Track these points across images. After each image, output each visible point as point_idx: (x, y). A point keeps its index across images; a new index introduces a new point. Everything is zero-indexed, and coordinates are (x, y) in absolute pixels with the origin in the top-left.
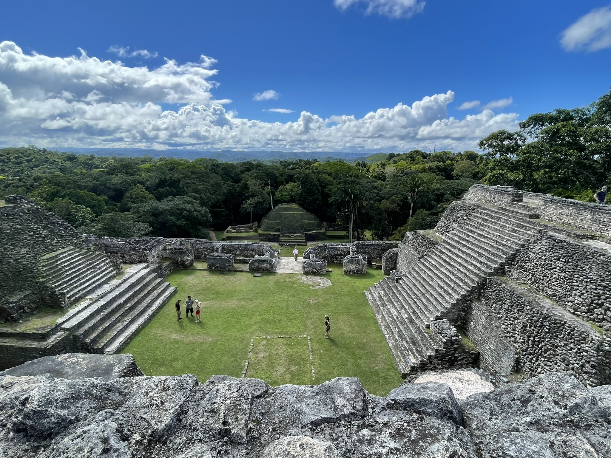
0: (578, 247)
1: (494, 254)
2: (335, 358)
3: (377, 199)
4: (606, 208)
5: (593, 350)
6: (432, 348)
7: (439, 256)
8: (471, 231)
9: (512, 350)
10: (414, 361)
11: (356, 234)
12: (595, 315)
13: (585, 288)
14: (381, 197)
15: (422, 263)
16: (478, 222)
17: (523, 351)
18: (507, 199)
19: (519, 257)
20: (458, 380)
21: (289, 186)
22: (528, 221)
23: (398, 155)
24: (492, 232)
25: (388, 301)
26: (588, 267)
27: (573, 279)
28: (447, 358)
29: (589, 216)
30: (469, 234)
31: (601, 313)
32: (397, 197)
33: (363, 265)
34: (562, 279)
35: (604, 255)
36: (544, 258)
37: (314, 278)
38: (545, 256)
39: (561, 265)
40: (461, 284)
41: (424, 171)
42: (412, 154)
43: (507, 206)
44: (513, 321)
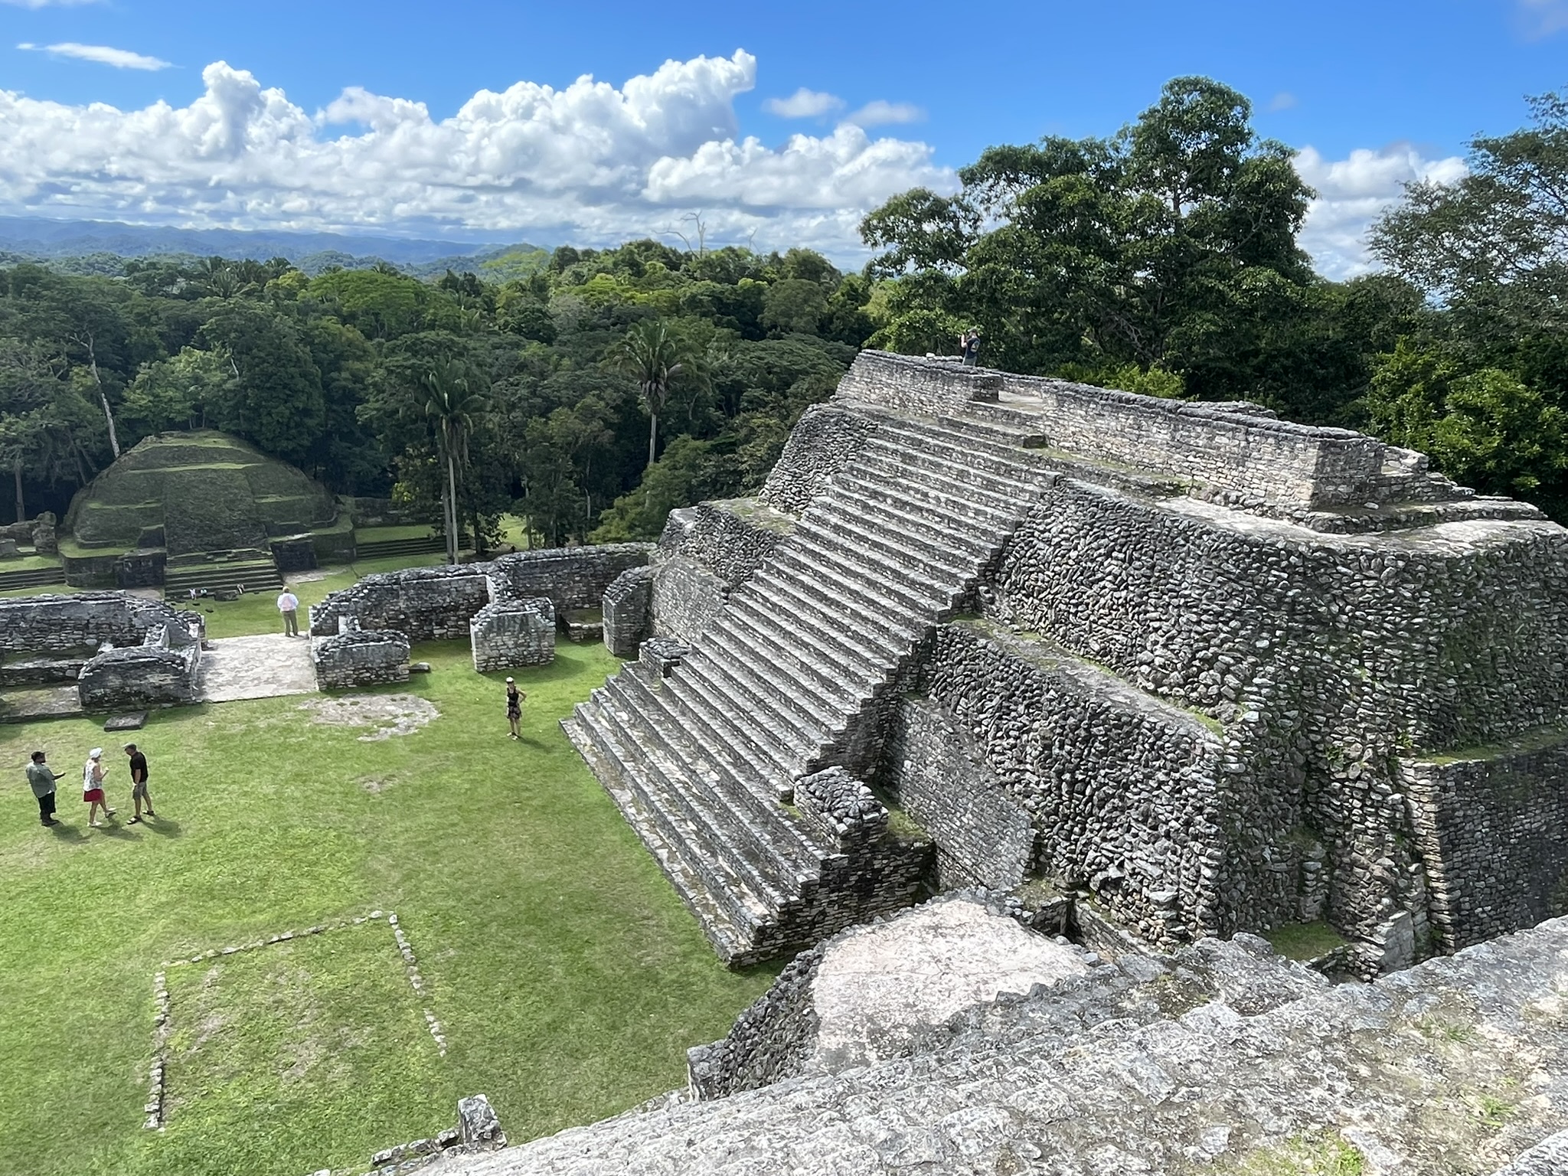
0: (1151, 517)
1: (946, 557)
2: (502, 963)
3: (532, 406)
4: (1200, 412)
5: (1207, 777)
6: (811, 860)
7: (791, 579)
8: (875, 494)
9: (1023, 819)
10: (761, 909)
11: (471, 531)
12: (1202, 689)
13: (1177, 621)
14: (546, 399)
15: (738, 603)
16: (891, 466)
17: (1048, 815)
18: (960, 394)
19: (1013, 559)
20: (932, 932)
21: (183, 364)
22: (1022, 455)
23: (588, 254)
24: (932, 493)
25: (647, 740)
26: (1177, 567)
27: (1145, 603)
28: (853, 879)
29: (1164, 436)
30: (872, 503)
31: (1215, 682)
32: (600, 398)
33: (542, 635)
34: (1123, 605)
35: (1209, 533)
36: (1074, 554)
37: (364, 700)
38: (1075, 549)
39: (1116, 570)
40: (868, 655)
41: (675, 309)
42: (631, 253)
43: (960, 414)
44: (1016, 738)
